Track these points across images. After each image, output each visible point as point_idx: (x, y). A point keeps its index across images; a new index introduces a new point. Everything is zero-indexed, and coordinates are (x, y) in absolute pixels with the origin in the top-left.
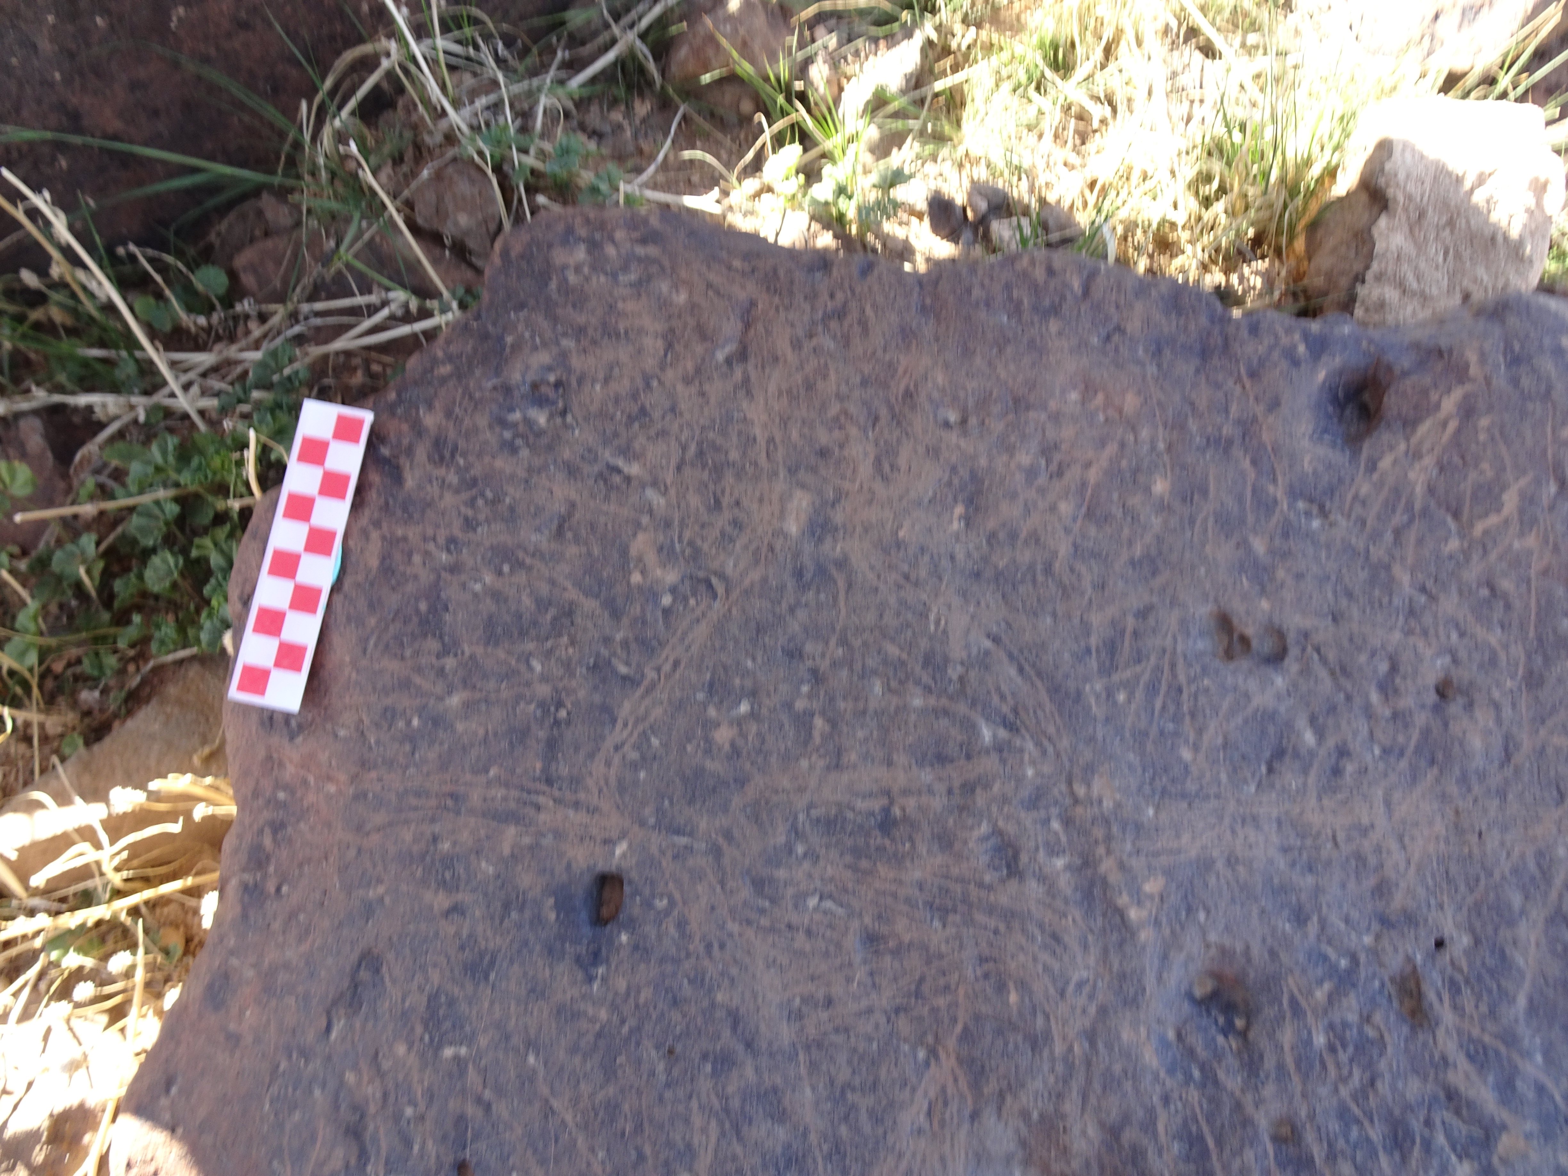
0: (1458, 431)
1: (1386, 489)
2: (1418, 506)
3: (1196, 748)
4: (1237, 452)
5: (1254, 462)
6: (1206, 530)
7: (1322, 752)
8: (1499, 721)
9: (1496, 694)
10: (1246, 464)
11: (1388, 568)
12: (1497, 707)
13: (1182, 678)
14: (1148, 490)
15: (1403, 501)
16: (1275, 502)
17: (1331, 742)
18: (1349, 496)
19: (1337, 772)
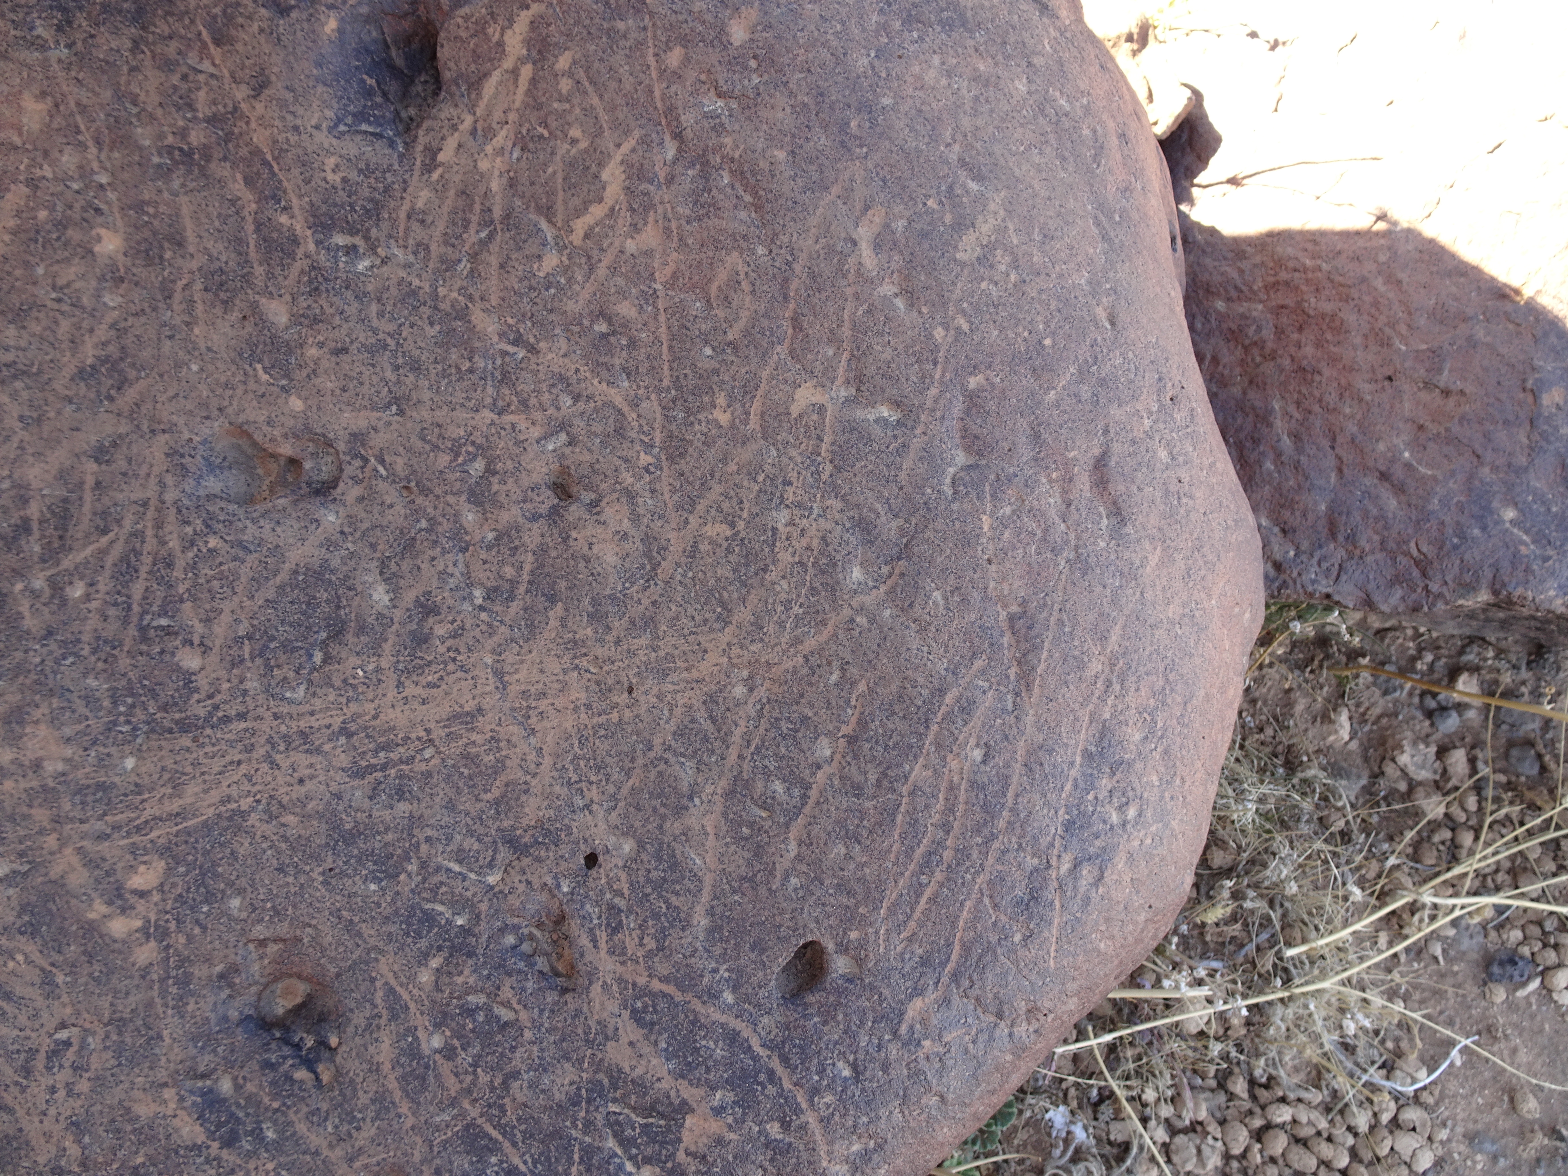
0: (533, 81)
1: (452, 193)
2: (497, 213)
3: (205, 649)
4: (220, 170)
5: (249, 181)
6: (191, 302)
7: (398, 614)
8: (635, 518)
9: (628, 478)
10: (238, 187)
11: (463, 314)
12: (631, 496)
13: (174, 544)
14: (89, 253)
15: (477, 207)
16: (295, 241)
17: (409, 597)
18: (403, 215)
19: (421, 639)
